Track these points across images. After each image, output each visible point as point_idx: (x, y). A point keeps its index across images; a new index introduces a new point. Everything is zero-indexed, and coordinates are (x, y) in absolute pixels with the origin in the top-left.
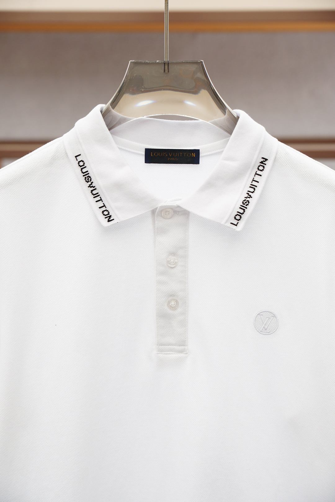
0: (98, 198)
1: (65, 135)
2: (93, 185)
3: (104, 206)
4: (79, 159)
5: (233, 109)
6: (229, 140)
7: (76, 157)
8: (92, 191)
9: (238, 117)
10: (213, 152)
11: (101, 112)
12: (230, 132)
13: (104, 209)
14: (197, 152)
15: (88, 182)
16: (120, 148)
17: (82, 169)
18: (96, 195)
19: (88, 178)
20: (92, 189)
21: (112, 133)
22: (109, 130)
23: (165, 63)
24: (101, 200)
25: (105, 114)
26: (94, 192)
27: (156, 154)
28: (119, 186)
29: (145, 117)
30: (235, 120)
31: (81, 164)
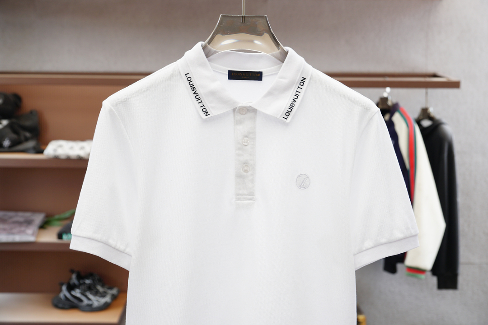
0: (200, 101)
1: (178, 61)
2: (197, 92)
3: (203, 106)
4: (188, 76)
5: (284, 46)
6: (282, 66)
7: (186, 75)
8: (196, 96)
9: (288, 52)
10: (271, 74)
11: (202, 46)
12: (283, 61)
13: (203, 108)
14: (261, 73)
15: (193, 91)
16: (214, 71)
17: (189, 83)
18: (198, 99)
19: (193, 88)
20: (196, 95)
21: (209, 61)
22: (207, 57)
23: (242, 17)
24: (201, 102)
25: (204, 48)
26: (197, 97)
27: (235, 74)
28: (213, 93)
29: (228, 51)
30: (286, 53)
31: (189, 79)
